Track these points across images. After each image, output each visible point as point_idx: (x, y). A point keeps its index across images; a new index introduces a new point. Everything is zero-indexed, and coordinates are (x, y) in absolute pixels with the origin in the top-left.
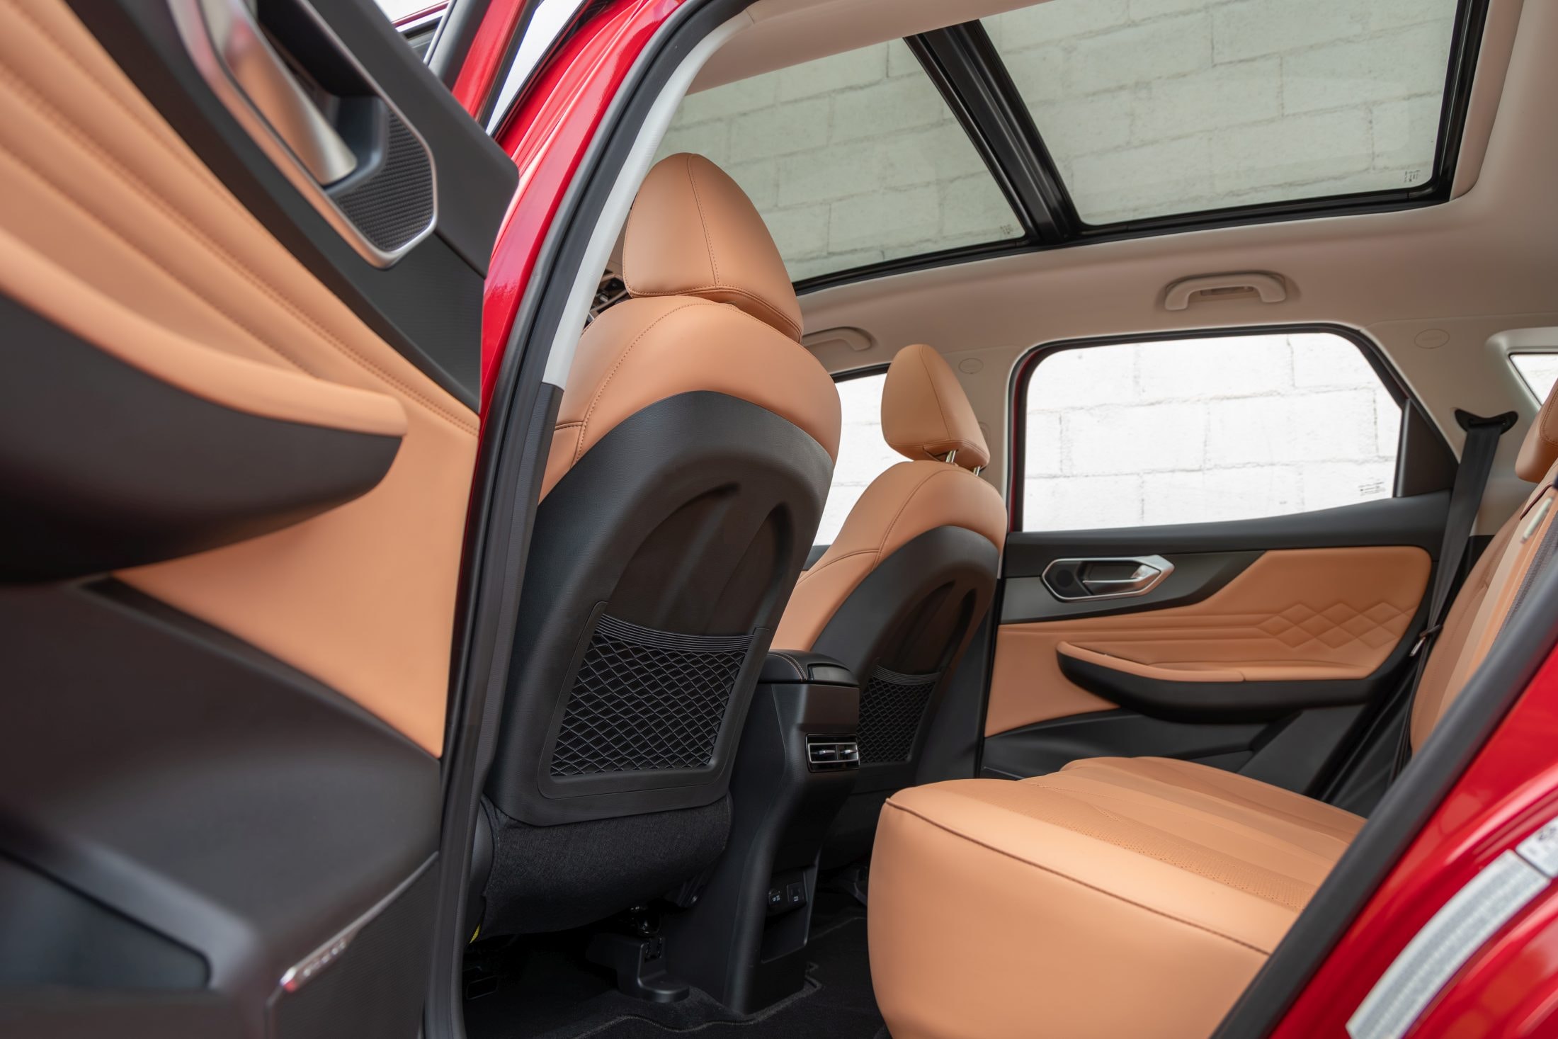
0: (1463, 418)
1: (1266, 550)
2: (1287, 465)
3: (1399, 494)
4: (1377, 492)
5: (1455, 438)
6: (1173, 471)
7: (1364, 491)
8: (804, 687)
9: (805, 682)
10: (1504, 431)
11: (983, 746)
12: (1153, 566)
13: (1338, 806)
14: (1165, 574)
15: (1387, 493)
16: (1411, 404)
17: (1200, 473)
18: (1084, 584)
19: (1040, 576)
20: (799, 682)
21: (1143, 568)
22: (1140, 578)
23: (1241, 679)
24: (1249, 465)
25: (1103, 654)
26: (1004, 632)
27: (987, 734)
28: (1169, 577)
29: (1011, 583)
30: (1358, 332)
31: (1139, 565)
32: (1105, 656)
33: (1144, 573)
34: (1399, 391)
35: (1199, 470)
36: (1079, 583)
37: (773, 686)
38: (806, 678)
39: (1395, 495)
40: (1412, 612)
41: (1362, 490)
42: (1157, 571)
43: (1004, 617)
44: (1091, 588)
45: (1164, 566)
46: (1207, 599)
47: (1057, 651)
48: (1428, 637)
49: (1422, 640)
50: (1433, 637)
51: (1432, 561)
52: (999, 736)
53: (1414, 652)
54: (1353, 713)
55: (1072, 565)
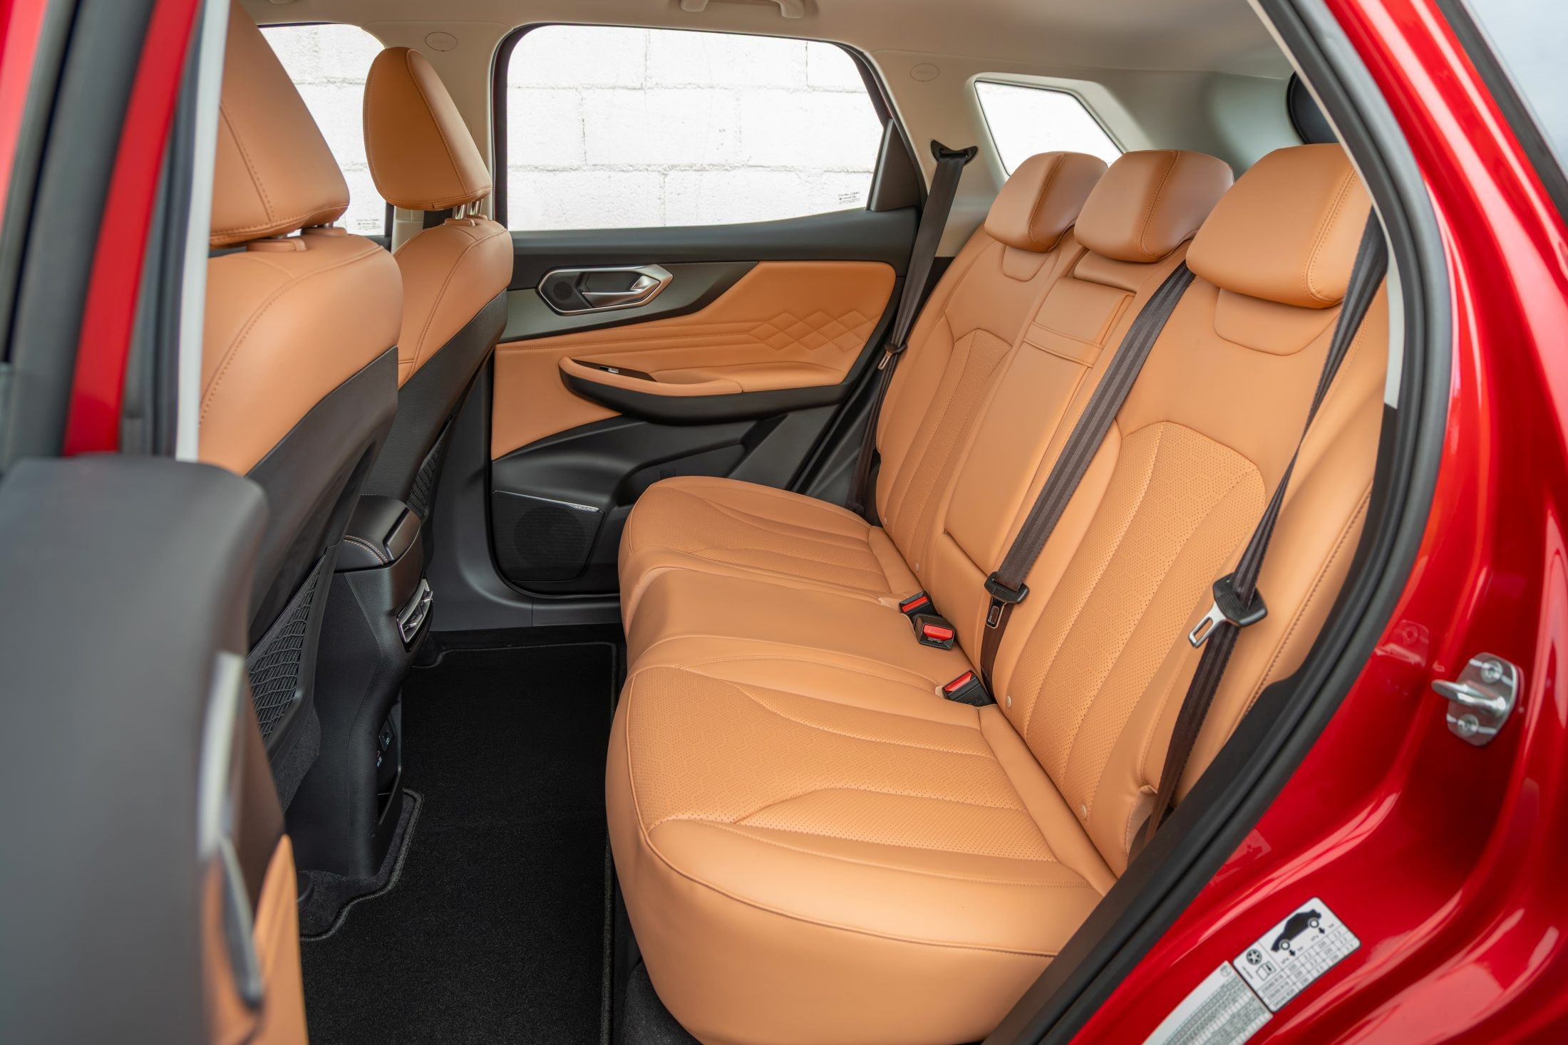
0: (939, 150)
1: (759, 261)
2: (726, 89)
3: (873, 208)
4: (853, 202)
5: (928, 166)
6: (614, 88)
8: (386, 571)
9: (385, 565)
10: (967, 162)
11: (491, 468)
12: (651, 277)
14: (665, 282)
15: (863, 203)
16: (894, 125)
17: (641, 92)
18: (583, 296)
19: (536, 288)
20: (380, 567)
21: (642, 279)
22: (639, 291)
24: (689, 86)
25: (607, 368)
26: (503, 351)
27: (495, 456)
28: (669, 286)
30: (861, 54)
31: (640, 275)
33: (646, 282)
34: (884, 111)
35: (641, 89)
36: (578, 294)
37: (347, 574)
38: (386, 560)
39: (868, 206)
40: (876, 320)
42: (656, 282)
44: (591, 301)
45: (662, 275)
46: (704, 309)
47: (560, 369)
48: (894, 355)
49: (888, 355)
50: (898, 355)
51: (897, 277)
52: (507, 457)
53: (882, 366)
54: (828, 412)
55: (570, 277)
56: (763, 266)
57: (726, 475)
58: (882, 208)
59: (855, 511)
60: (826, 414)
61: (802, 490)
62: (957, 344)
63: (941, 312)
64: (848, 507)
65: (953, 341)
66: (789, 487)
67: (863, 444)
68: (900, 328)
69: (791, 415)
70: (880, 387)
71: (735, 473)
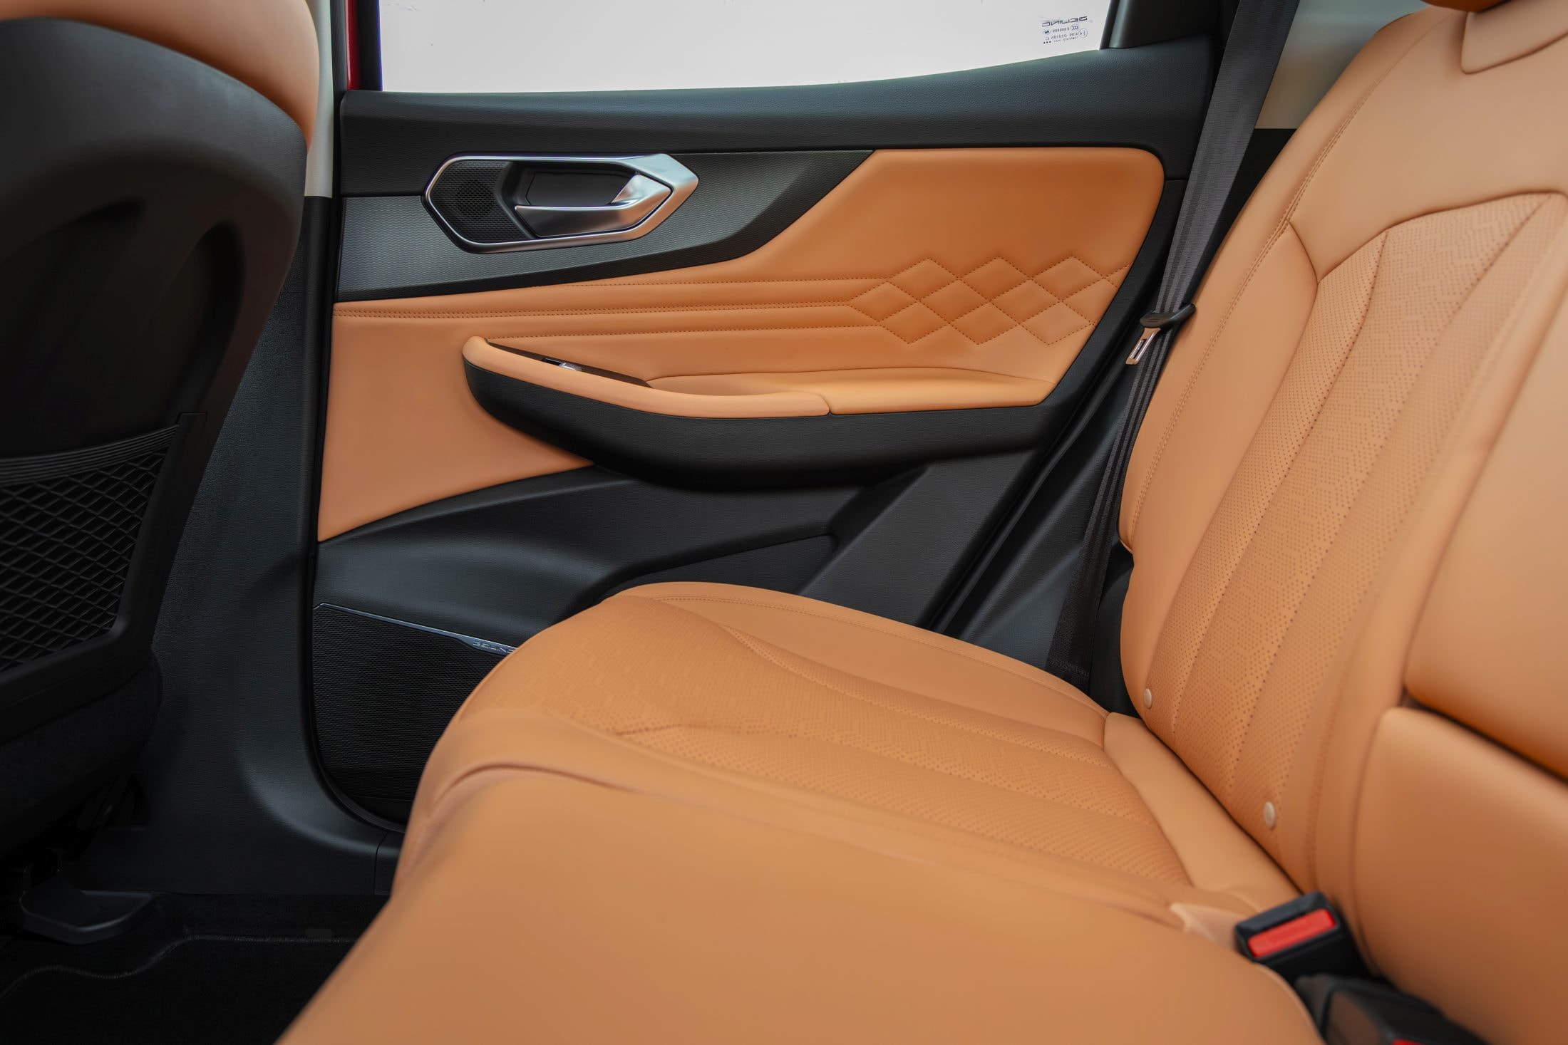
1: (875, 148)
3: (1116, 43)
4: (1073, 37)
7: (1050, 35)
11: (316, 558)
12: (658, 177)
13: (973, 640)
14: (682, 192)
15: (1089, 41)
18: (516, 214)
19: (422, 194)
21: (637, 181)
22: (632, 203)
23: (822, 409)
25: (556, 362)
26: (347, 317)
27: (325, 532)
28: (692, 196)
29: (354, 207)
31: (630, 173)
32: (565, 368)
33: (639, 191)
36: (506, 210)
39: (1106, 44)
40: (1119, 276)
41: (1047, 32)
42: (664, 189)
43: (344, 285)
44: (531, 223)
45: (679, 176)
46: (760, 249)
47: (464, 358)
48: (1164, 330)
49: (1150, 334)
50: (1173, 330)
51: (1166, 178)
52: (354, 535)
53: (1135, 356)
54: (1013, 466)
55: (491, 172)
56: (881, 158)
57: (795, 590)
58: (1132, 40)
59: (1067, 678)
60: (1010, 468)
61: (955, 631)
62: (1326, 283)
63: (1283, 220)
64: (1051, 668)
65: (1316, 275)
66: (929, 621)
67: (1088, 533)
68: (1176, 281)
69: (931, 471)
70: (1128, 407)
71: (812, 586)
